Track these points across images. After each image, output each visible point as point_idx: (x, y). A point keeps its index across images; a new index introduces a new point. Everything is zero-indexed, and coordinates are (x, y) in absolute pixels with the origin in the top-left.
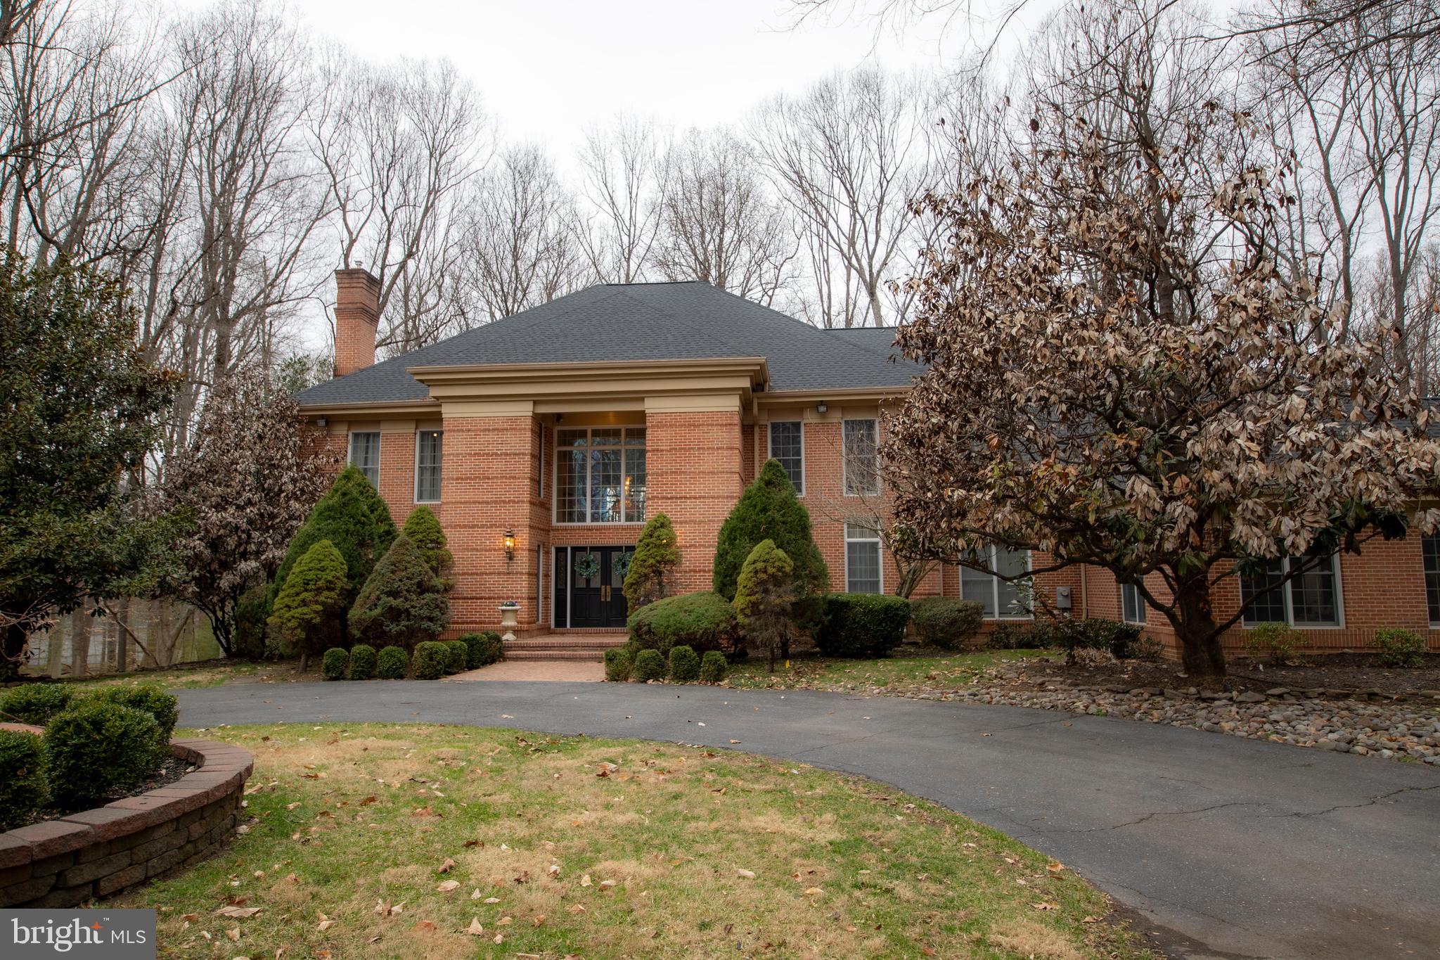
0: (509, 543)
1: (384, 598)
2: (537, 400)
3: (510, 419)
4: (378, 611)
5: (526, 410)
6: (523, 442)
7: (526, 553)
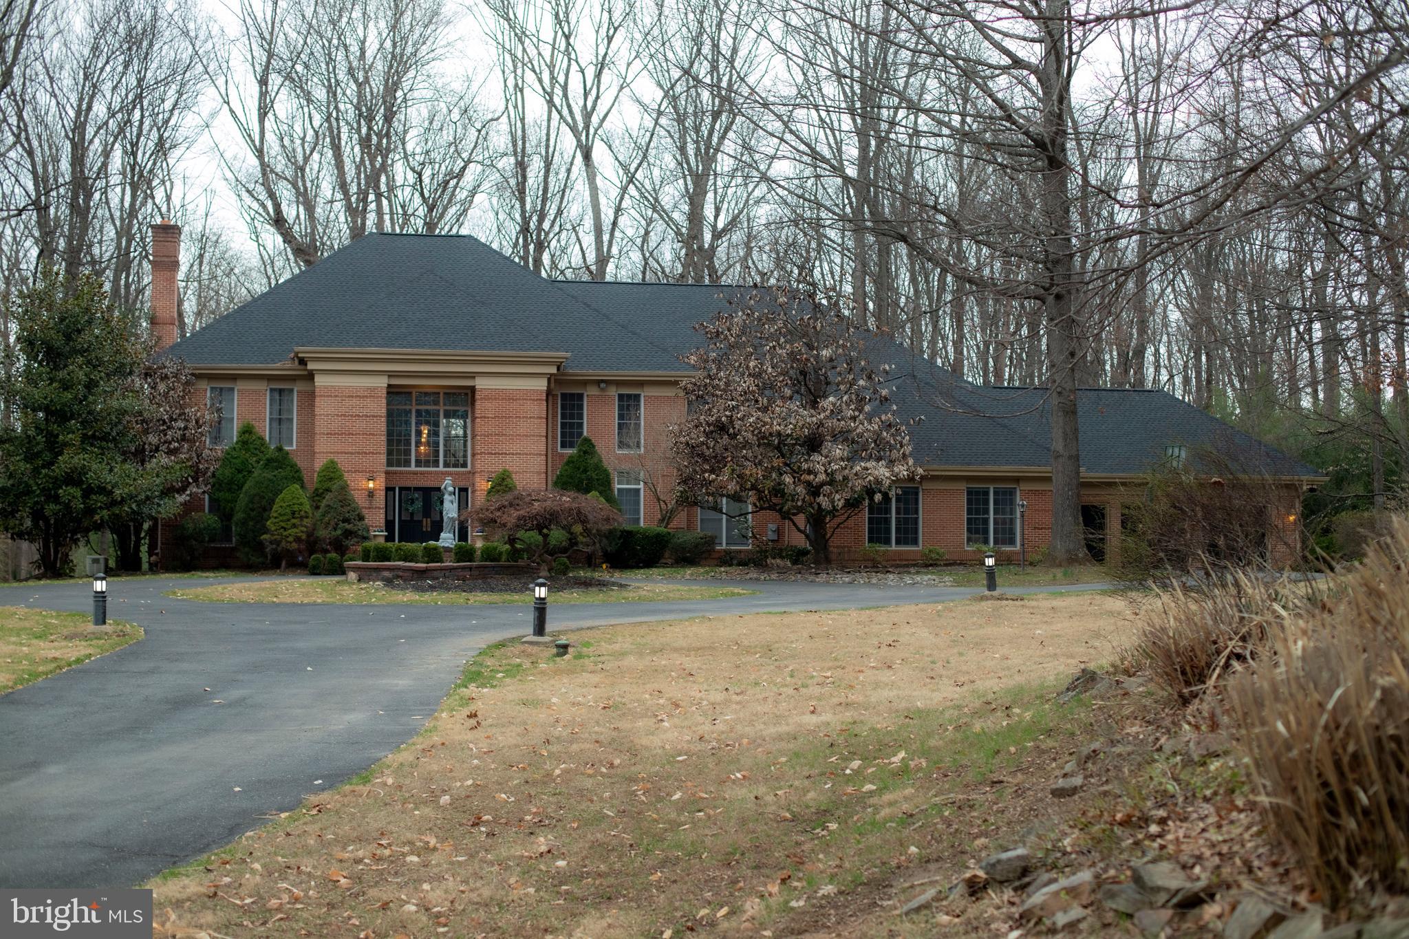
0: (371, 485)
1: (341, 525)
2: (391, 375)
3: (369, 388)
4: (339, 532)
5: (383, 382)
6: (380, 407)
7: (383, 493)
